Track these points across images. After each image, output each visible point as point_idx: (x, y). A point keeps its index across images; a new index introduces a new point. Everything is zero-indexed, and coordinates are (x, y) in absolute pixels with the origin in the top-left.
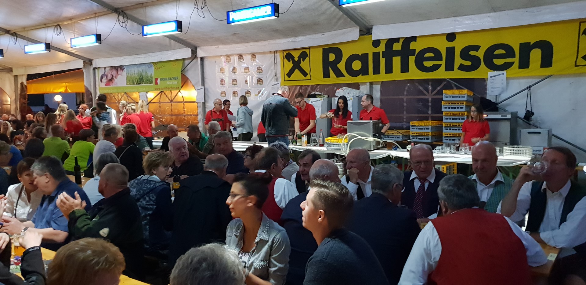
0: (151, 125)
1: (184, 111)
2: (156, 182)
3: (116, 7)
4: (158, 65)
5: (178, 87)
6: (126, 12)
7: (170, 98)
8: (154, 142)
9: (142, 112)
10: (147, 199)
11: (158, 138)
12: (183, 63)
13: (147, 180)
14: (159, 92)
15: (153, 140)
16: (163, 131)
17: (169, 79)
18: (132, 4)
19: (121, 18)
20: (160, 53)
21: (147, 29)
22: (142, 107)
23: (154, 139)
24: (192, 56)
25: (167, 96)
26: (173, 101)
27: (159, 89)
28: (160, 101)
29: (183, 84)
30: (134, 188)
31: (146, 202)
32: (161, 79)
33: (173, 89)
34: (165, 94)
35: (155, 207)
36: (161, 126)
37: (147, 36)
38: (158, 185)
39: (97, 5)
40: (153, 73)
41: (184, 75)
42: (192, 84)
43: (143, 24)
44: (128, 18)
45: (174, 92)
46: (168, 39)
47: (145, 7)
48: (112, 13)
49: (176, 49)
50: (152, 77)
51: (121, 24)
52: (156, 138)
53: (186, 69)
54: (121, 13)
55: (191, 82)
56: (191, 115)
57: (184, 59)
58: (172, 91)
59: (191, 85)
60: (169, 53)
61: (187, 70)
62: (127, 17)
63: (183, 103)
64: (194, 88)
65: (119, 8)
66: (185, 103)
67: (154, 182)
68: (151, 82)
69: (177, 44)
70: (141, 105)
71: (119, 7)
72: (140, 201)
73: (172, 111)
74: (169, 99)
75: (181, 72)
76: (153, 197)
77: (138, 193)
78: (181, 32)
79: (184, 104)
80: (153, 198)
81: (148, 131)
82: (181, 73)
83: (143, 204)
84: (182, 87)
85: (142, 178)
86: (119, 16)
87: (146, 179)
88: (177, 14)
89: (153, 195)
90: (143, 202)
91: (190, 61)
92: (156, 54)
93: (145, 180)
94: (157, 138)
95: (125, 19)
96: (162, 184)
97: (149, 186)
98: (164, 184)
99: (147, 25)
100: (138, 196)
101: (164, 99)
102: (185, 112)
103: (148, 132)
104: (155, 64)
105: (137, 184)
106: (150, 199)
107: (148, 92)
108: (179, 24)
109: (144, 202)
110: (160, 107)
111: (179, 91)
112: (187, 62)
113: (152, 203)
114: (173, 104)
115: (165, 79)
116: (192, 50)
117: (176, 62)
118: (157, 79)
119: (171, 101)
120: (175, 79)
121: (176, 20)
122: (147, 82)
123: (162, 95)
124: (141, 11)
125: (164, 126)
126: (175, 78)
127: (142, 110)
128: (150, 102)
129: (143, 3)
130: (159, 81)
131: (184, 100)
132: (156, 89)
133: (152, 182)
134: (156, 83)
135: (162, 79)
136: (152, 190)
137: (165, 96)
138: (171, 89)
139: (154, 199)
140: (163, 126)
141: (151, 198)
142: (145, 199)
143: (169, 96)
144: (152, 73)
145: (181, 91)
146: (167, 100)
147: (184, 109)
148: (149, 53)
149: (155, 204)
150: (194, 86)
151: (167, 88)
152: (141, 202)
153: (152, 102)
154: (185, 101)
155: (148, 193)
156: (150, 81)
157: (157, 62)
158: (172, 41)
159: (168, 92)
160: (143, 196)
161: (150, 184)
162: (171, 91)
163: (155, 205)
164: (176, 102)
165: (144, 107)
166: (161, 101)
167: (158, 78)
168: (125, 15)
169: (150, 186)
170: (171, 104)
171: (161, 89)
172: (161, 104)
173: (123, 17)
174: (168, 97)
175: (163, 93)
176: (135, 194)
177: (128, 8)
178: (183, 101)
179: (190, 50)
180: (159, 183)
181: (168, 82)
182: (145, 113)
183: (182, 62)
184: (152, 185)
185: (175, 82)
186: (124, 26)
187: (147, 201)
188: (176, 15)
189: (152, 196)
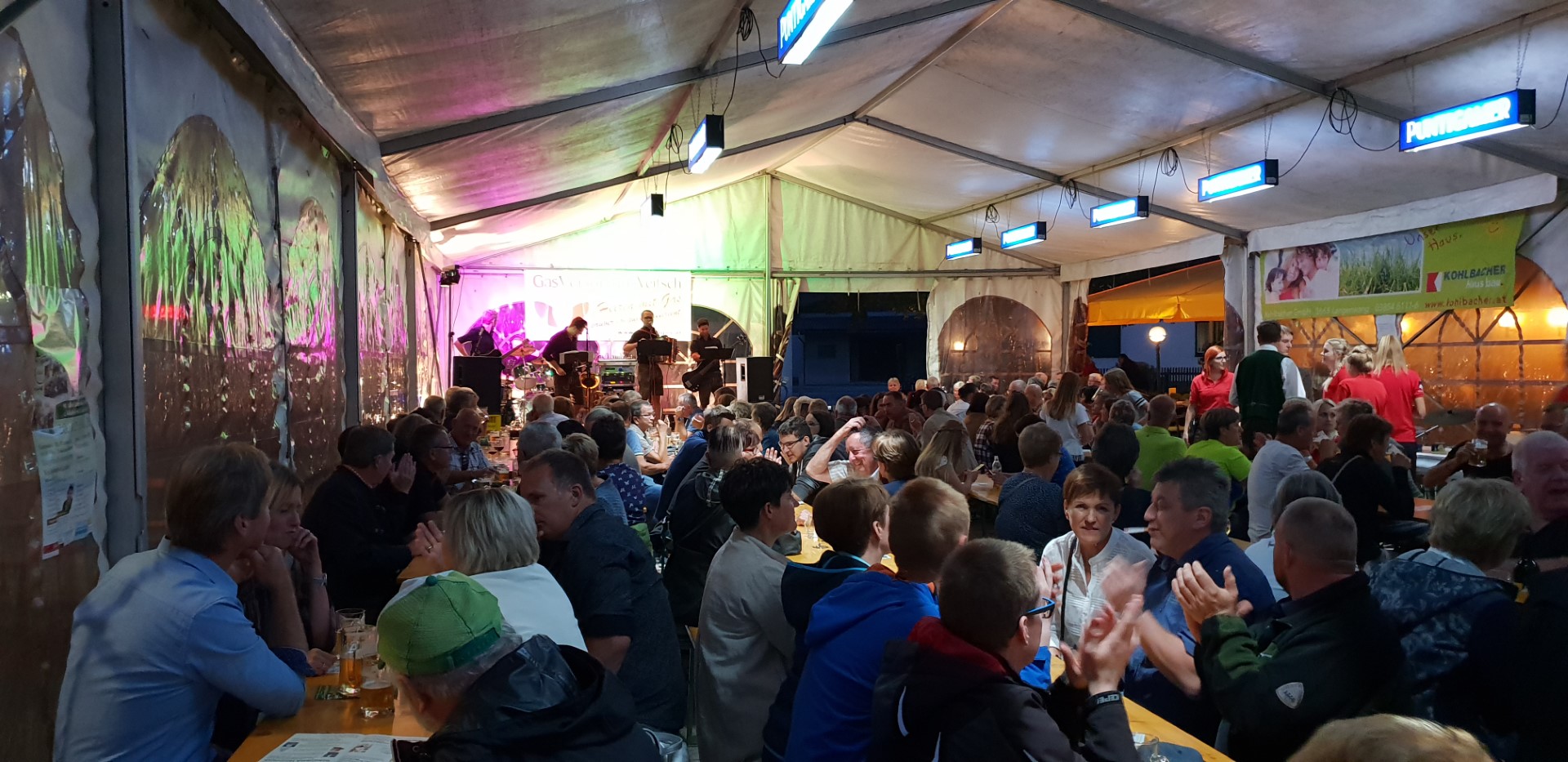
0: (1415, 409)
1: (1521, 368)
2: (1472, 579)
3: (1325, 79)
4: (1439, 236)
5: (1504, 298)
6: (1351, 89)
7: (1473, 331)
8: (1422, 458)
9: (1387, 370)
10: (1440, 627)
11: (1434, 448)
12: (1526, 225)
13: (1436, 567)
14: (1437, 313)
15: (1418, 454)
16: (1445, 429)
17: (1474, 274)
18: (1374, 65)
19: (1337, 108)
20: (1448, 198)
21: (1416, 130)
22: (1390, 354)
23: (1421, 451)
24: (1559, 197)
25: (1463, 325)
26: (1486, 340)
27: (1440, 304)
28: (1439, 341)
29: (1520, 287)
30: (1393, 586)
31: (1434, 637)
32: (1446, 276)
33: (1487, 302)
34: (1457, 319)
35: (1463, 655)
36: (1440, 413)
37: (1416, 150)
38: (1478, 588)
39: (1272, 82)
40: (1422, 260)
41: (1527, 258)
42: (1554, 285)
43: (1401, 116)
44: (1356, 107)
45: (1489, 314)
46: (1477, 153)
47: (1412, 66)
48: (1313, 97)
49: (1503, 182)
50: (1418, 271)
51: (1337, 125)
52: (1424, 448)
53: (1535, 240)
54: (1339, 95)
55: (1550, 279)
56: (1545, 383)
57: (1528, 212)
58: (1483, 311)
59: (1551, 288)
60: (1477, 196)
61: (1539, 244)
62: (1355, 104)
63: (1517, 346)
64: (1560, 296)
65: (1332, 82)
66: (1524, 346)
67: (1463, 579)
68: (1413, 285)
69: (1509, 165)
70: (1386, 352)
71: (1333, 78)
72: (1417, 630)
73: (1478, 370)
74: (1471, 335)
75: (1517, 250)
76: (1461, 624)
77: (1409, 606)
78: (1533, 122)
79: (1521, 348)
80: (1460, 626)
81: (1406, 424)
82: (1517, 254)
83: (1425, 641)
84: (1516, 297)
85: (1416, 560)
86: (1331, 104)
87: (1434, 564)
88: (1519, 72)
89: (1460, 619)
90: (1424, 635)
91: (1549, 214)
92: (1433, 202)
93: (1428, 567)
94: (1430, 448)
95: (1350, 111)
96: (1490, 587)
97: (1447, 590)
98: (1497, 589)
99: (1416, 116)
100: (1412, 616)
101: (1453, 332)
102: (1524, 373)
103: (1404, 427)
104: (1428, 233)
105: (1402, 576)
106: (1448, 629)
107: (1404, 314)
108: (1525, 103)
109: (1430, 638)
110: (1439, 357)
111: (1508, 309)
112: (1539, 218)
113: (1457, 643)
114: (1482, 348)
115: (1462, 275)
116: (1560, 181)
117: (1502, 222)
118: (1432, 277)
119: (1478, 340)
120: (1495, 274)
121: (1514, 89)
122: (1403, 286)
123: (1448, 321)
124: (1400, 80)
125: (1450, 412)
126: (1494, 271)
127: (1387, 365)
128: (1408, 344)
129: (1405, 57)
130: (1438, 282)
131: (1521, 336)
132: (1428, 305)
133: (1454, 578)
134: (1431, 287)
135: (1450, 275)
136: (1457, 603)
137: (1458, 324)
138: (1480, 302)
139: (1461, 631)
140: (1447, 415)
141: (1452, 625)
142: (1431, 628)
143: (1472, 325)
144: (1418, 259)
145: (1512, 308)
146: (1465, 337)
147: (1521, 362)
148: (1410, 202)
149: (1463, 646)
150: (1561, 293)
151: (1466, 302)
152: (1419, 634)
153: (1415, 341)
154: (1525, 339)
155: (1443, 612)
156: (1411, 283)
157: (1437, 227)
158: (1493, 160)
159: (1467, 314)
160: (1426, 619)
161: (1450, 584)
162: (1478, 311)
163: (1465, 651)
164: (1493, 343)
165: (1396, 356)
166: (1444, 339)
167: (1437, 274)
168: (1350, 99)
169: (1452, 590)
170: (1475, 348)
171: (1445, 304)
172: (1444, 349)
173: (1342, 106)
174: (1467, 326)
175: (1452, 316)
176: (1397, 607)
177: (1358, 77)
178: (1518, 339)
179: (1554, 179)
180: (1480, 583)
181: (1471, 284)
182: (1397, 372)
183: (1521, 219)
184: (1459, 588)
185: (1494, 283)
186: (1346, 129)
187: (1440, 636)
188: (1515, 75)
189: (1456, 620)
